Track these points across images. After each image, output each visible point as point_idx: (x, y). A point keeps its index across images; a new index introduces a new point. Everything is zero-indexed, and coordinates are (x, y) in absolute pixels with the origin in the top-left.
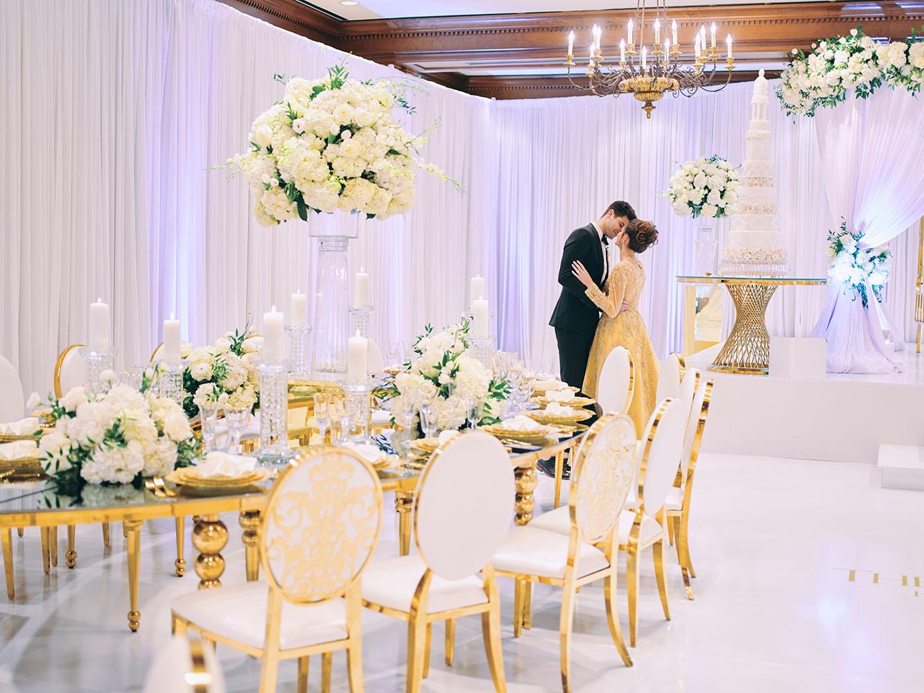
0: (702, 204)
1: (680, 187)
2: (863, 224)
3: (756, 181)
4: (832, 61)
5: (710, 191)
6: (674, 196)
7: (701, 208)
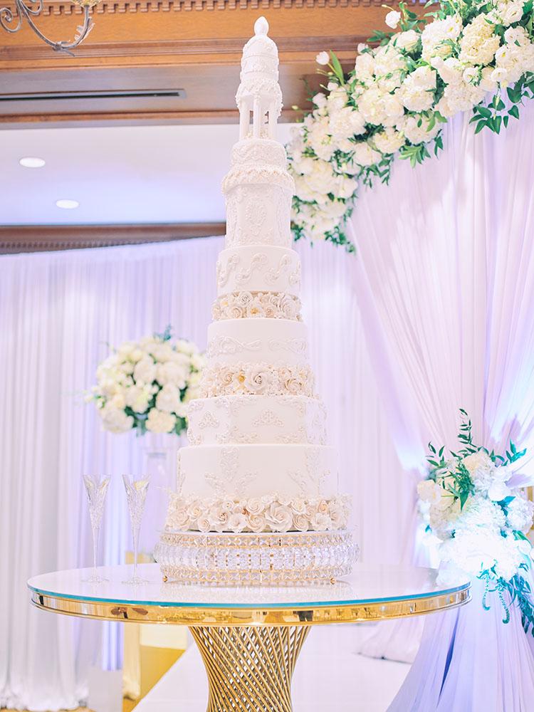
0: (148, 410)
1: (110, 382)
2: (513, 427)
3: (255, 302)
4: (416, 55)
5: (161, 388)
6: (102, 400)
7: (147, 419)
